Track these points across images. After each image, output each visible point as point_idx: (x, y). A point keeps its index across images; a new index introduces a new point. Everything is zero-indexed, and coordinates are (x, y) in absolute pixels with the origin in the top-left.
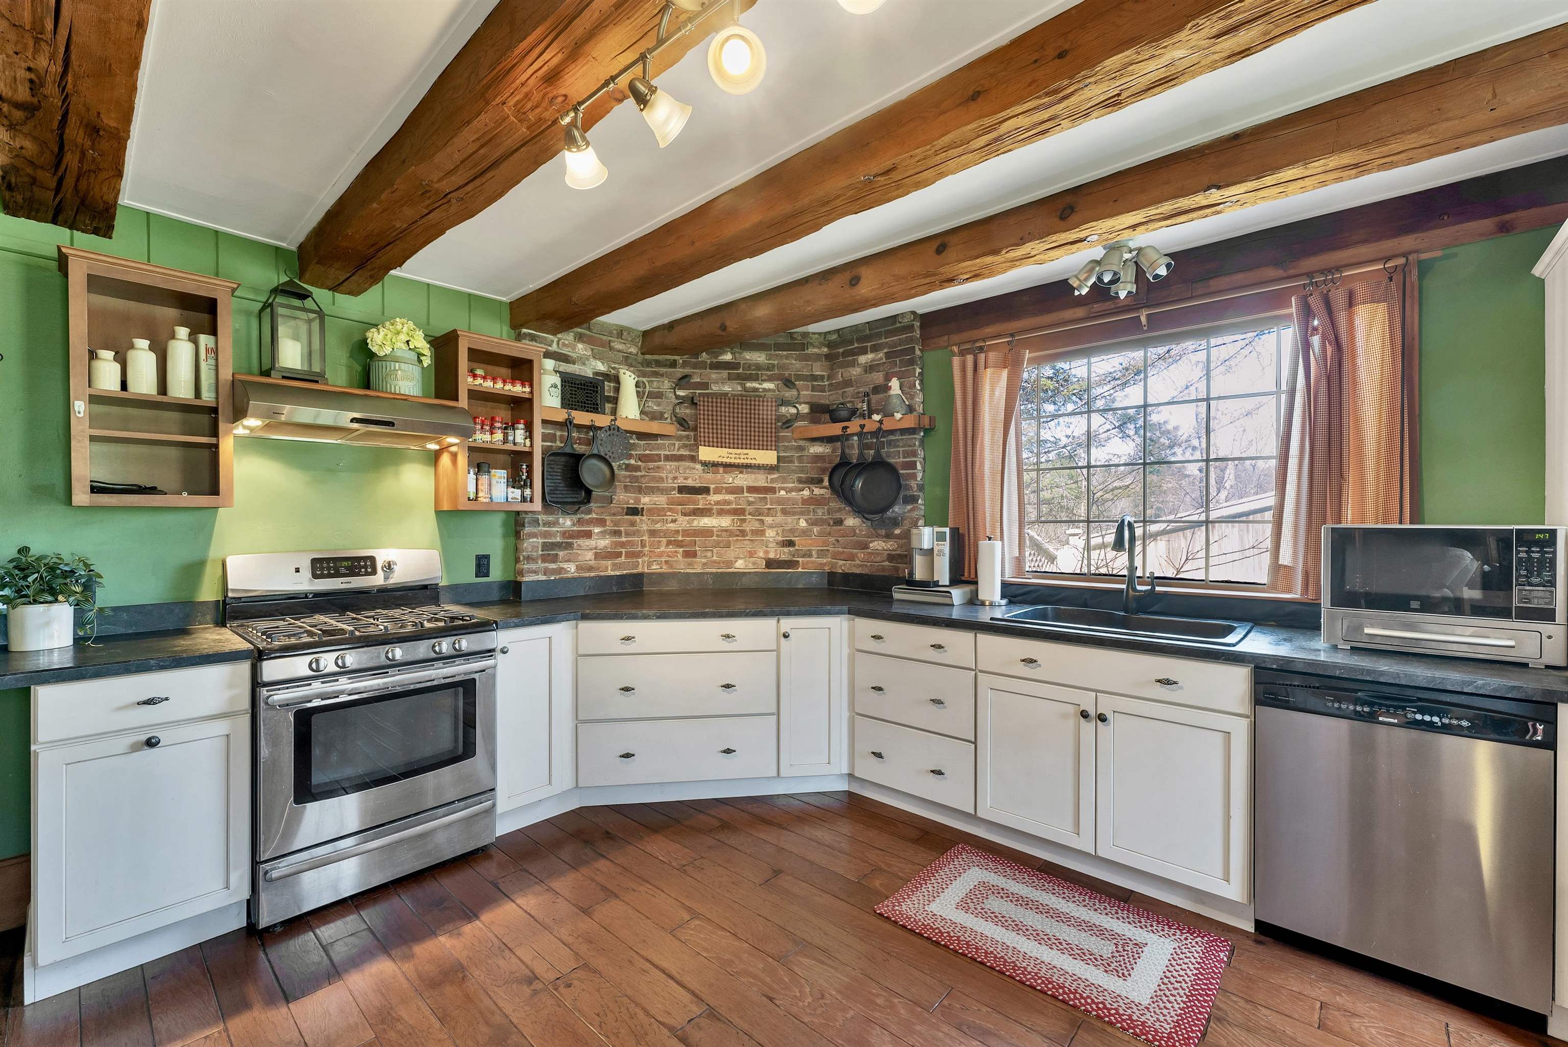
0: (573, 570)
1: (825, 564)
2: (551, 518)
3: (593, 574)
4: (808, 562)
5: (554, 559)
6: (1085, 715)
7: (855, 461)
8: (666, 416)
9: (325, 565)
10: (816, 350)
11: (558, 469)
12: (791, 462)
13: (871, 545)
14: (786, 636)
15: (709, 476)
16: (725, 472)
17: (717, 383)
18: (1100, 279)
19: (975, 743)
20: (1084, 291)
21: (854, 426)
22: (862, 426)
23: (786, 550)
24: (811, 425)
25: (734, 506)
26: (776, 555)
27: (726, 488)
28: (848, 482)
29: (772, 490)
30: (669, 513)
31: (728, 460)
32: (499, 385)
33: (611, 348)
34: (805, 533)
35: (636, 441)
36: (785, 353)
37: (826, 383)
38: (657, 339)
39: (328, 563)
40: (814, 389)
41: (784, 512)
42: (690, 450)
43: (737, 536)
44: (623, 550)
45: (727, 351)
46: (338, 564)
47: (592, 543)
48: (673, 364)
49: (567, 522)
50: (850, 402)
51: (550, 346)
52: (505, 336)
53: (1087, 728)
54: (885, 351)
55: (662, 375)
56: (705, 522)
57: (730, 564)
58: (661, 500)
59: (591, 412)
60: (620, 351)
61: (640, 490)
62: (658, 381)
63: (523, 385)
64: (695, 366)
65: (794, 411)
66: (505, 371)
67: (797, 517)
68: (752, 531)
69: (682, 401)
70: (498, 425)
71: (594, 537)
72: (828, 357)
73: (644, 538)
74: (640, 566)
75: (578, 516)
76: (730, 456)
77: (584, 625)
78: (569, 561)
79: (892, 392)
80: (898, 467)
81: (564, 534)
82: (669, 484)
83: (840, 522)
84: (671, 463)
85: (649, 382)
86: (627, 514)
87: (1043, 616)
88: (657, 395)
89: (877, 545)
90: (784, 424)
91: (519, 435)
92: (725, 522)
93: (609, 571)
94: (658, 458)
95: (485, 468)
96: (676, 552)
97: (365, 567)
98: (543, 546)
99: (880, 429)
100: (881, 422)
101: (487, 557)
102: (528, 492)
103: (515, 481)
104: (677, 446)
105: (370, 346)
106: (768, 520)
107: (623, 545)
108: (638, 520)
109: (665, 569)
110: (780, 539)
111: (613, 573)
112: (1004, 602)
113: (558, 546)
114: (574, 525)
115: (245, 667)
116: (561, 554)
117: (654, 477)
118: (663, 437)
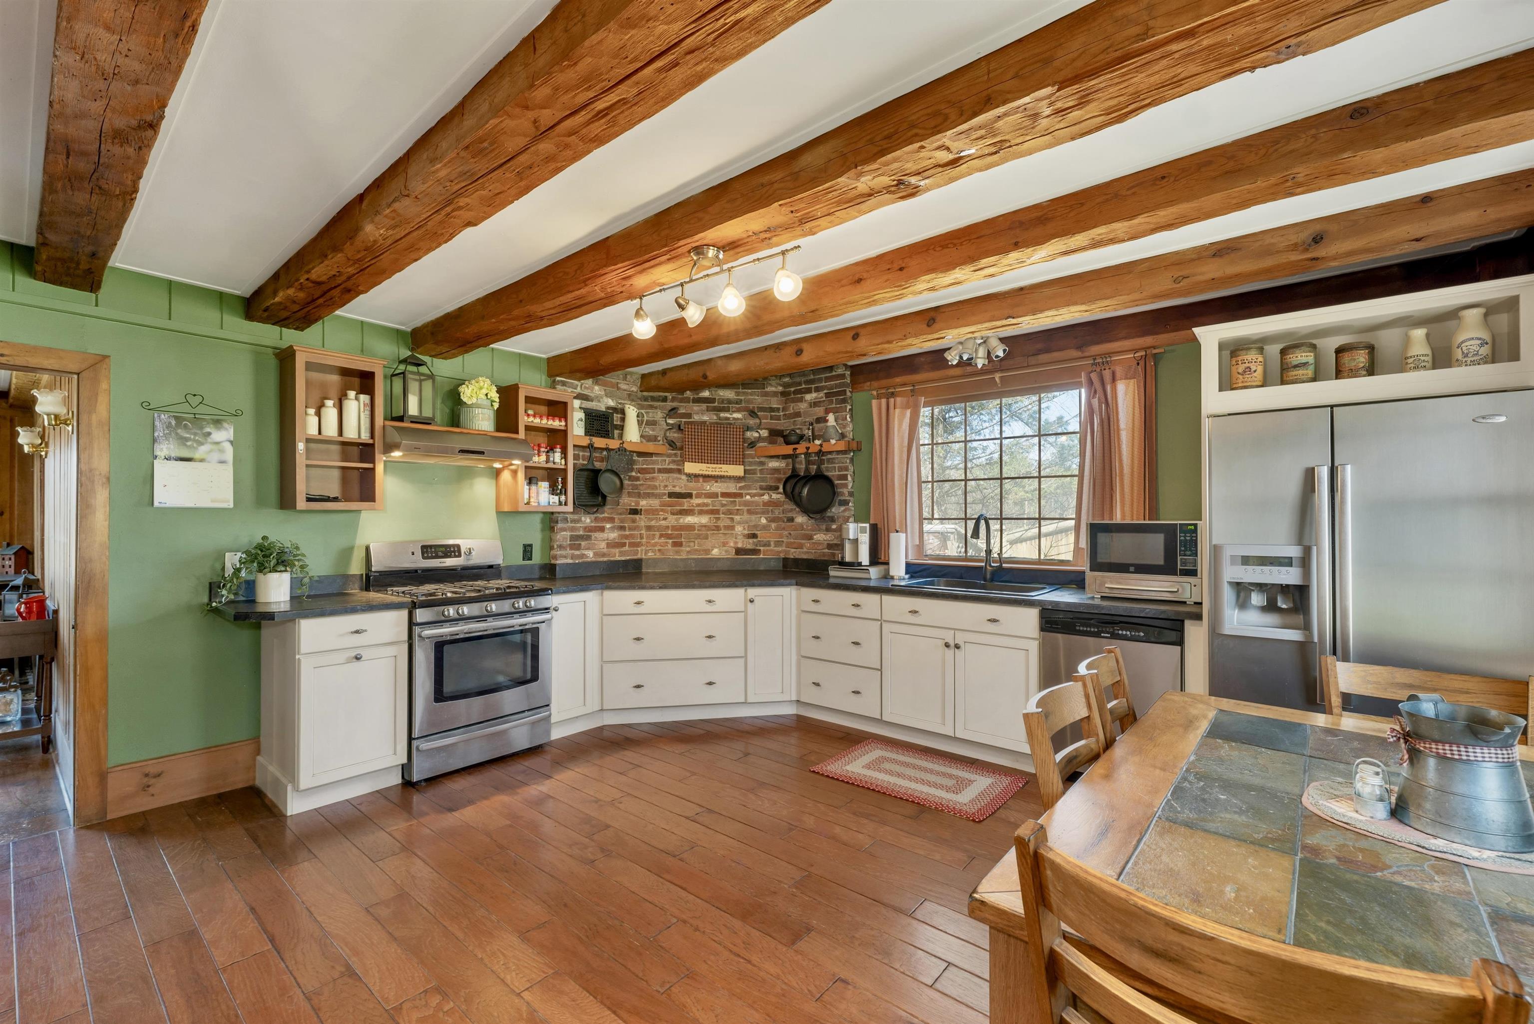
0: (591, 556)
1: (780, 552)
2: (576, 517)
3: (605, 559)
4: (767, 550)
5: (578, 547)
6: (947, 645)
7: (802, 474)
8: (659, 438)
9: (429, 550)
10: (773, 389)
11: (582, 480)
12: (755, 473)
13: (815, 537)
14: (752, 601)
15: (692, 484)
16: (704, 481)
17: (698, 413)
18: (961, 357)
19: (881, 670)
20: (955, 363)
21: (801, 448)
22: (808, 448)
23: (751, 541)
24: (770, 445)
25: (711, 508)
26: (743, 544)
27: (705, 494)
28: (797, 490)
29: (740, 495)
30: (661, 513)
31: (707, 473)
32: (544, 421)
33: (618, 388)
34: (765, 527)
35: (638, 458)
36: (750, 391)
37: (782, 414)
38: (653, 382)
39: (431, 548)
40: (772, 418)
41: (749, 512)
42: (677, 465)
43: (713, 529)
44: (627, 541)
45: (706, 390)
46: (437, 549)
47: (604, 535)
48: (665, 399)
49: (587, 520)
50: (799, 429)
51: (576, 389)
52: (543, 384)
53: (950, 653)
54: (825, 391)
55: (656, 408)
56: (690, 520)
57: (708, 551)
58: (655, 503)
59: (604, 437)
60: (625, 390)
61: (639, 495)
62: (654, 412)
63: (560, 421)
64: (682, 401)
65: (756, 435)
66: (543, 409)
67: (759, 516)
68: (725, 526)
69: (671, 427)
70: (542, 449)
71: (606, 531)
72: (783, 394)
73: (642, 532)
74: (639, 554)
75: (595, 515)
76: (708, 469)
77: (608, 594)
78: (588, 549)
79: (829, 424)
80: (833, 479)
81: (585, 528)
82: (662, 490)
83: (791, 520)
84: (663, 475)
85: (646, 413)
86: (630, 514)
87: (932, 583)
88: (652, 423)
89: (819, 537)
90: (749, 444)
91: (557, 456)
92: (704, 520)
93: (617, 557)
94: (652, 471)
95: (534, 481)
96: (667, 542)
97: (454, 552)
98: (570, 538)
99: (820, 451)
100: (821, 445)
101: (531, 546)
102: (563, 498)
103: (553, 490)
104: (668, 461)
105: (462, 398)
106: (737, 518)
107: (627, 537)
108: (638, 518)
109: (658, 555)
110: (746, 532)
111: (619, 559)
112: (907, 576)
113: (581, 537)
114: (592, 522)
115: (404, 613)
116: (583, 543)
117: (649, 485)
118: (657, 454)
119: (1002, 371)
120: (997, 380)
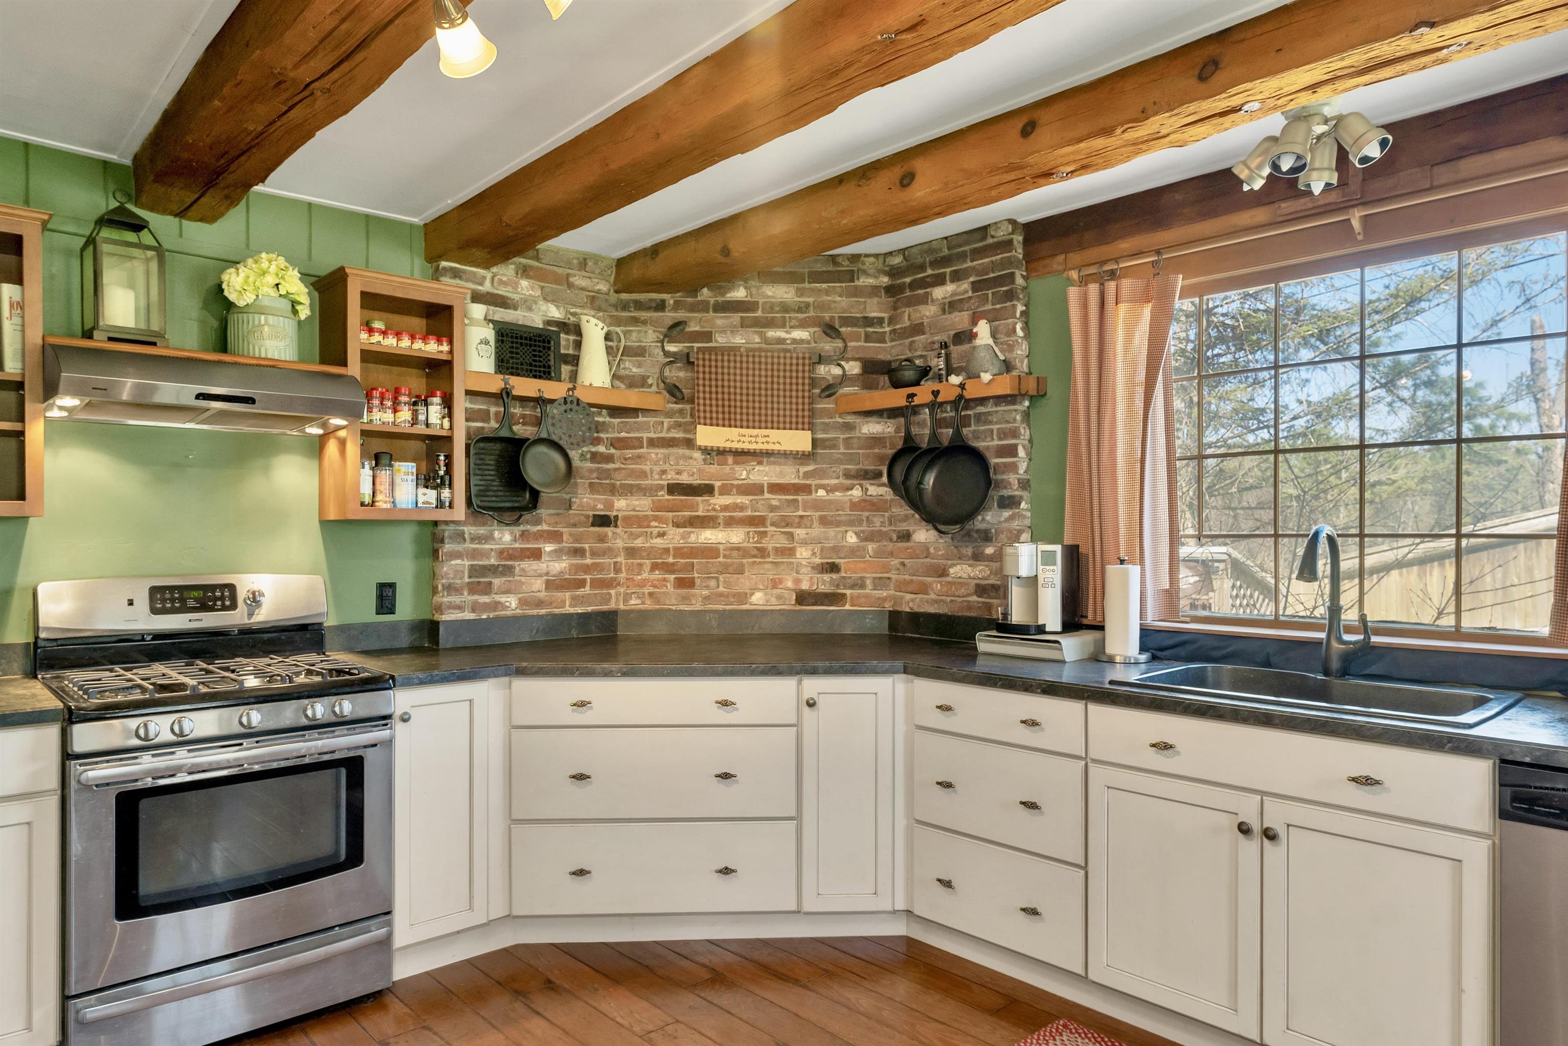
0: (514, 605)
1: (884, 599)
2: (482, 531)
3: (543, 612)
4: (859, 596)
5: (487, 589)
6: (1244, 829)
7: (924, 445)
8: (650, 381)
9: (168, 596)
10: (871, 281)
11: (491, 460)
12: (834, 447)
13: (952, 571)
14: (811, 704)
15: (713, 469)
16: (736, 463)
17: (724, 332)
18: (1275, 167)
19: (1085, 868)
20: (1258, 184)
21: (923, 393)
22: (936, 393)
23: (826, 577)
24: (865, 391)
25: (749, 513)
26: (812, 584)
27: (738, 487)
28: (914, 477)
29: (806, 489)
30: (654, 524)
31: (740, 446)
32: (405, 343)
33: (570, 286)
34: (854, 552)
35: (608, 419)
36: (824, 286)
37: (887, 329)
38: (636, 272)
39: (172, 593)
40: (868, 338)
41: (824, 521)
42: (685, 431)
43: (754, 556)
44: (588, 577)
45: (739, 286)
46: (186, 594)
47: (540, 566)
48: (661, 306)
49: (505, 537)
50: (921, 356)
51: (481, 284)
52: (417, 274)
53: (1250, 847)
54: (972, 279)
55: (644, 323)
56: (708, 536)
57: (743, 597)
58: (642, 504)
59: (540, 377)
60: (583, 289)
61: (613, 490)
62: (639, 332)
63: (439, 341)
64: (693, 308)
65: (837, 371)
66: (418, 323)
67: (843, 529)
68: (776, 550)
69: (673, 359)
70: (404, 399)
71: (545, 557)
72: (890, 290)
73: (619, 559)
74: (613, 600)
75: (522, 528)
76: (742, 439)
77: (522, 685)
78: (508, 592)
79: (978, 342)
80: (987, 454)
81: (501, 553)
82: (655, 480)
83: (906, 536)
84: (657, 450)
85: (625, 333)
86: (593, 525)
87: (1199, 679)
88: (639, 352)
89: (960, 571)
90: (823, 390)
91: (435, 412)
92: (737, 536)
93: (567, 608)
94: (638, 443)
95: (385, 460)
96: (665, 580)
97: (222, 598)
98: (470, 571)
99: (961, 397)
100: (962, 386)
102: (446, 493)
103: (428, 479)
104: (666, 425)
105: (226, 293)
106: (800, 533)
107: (587, 569)
108: (610, 534)
109: (649, 605)
110: (818, 561)
111: (572, 610)
112: (1143, 657)
113: (493, 570)
114: (515, 540)
115: (52, 732)
116: (497, 582)
117: (633, 470)
118: (646, 411)
119: (1365, 204)
120: (1356, 224)
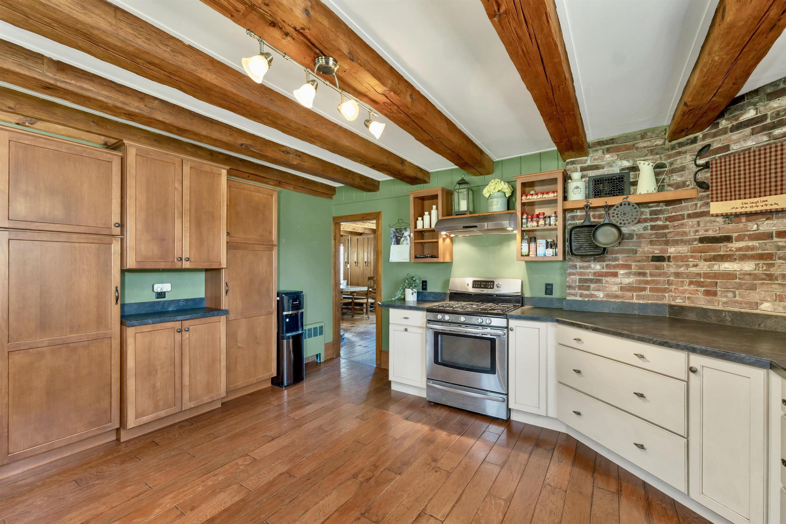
0: (602, 296)
2: (585, 264)
3: (619, 300)
5: (588, 288)
8: (687, 183)
9: (477, 283)
14: (693, 371)
15: (731, 226)
16: (749, 221)
17: (739, 141)
25: (760, 252)
27: (750, 236)
30: (690, 260)
31: (745, 210)
32: (540, 196)
33: (637, 148)
35: (665, 207)
43: (763, 279)
44: (649, 286)
45: (750, 110)
46: (481, 283)
47: (618, 280)
48: (694, 141)
49: (597, 267)
51: (585, 163)
55: (684, 153)
56: (727, 266)
57: (755, 305)
58: (683, 249)
60: (645, 147)
61: (667, 243)
62: (681, 158)
63: (553, 193)
64: (716, 135)
69: (702, 167)
70: (541, 217)
71: (619, 276)
73: (671, 278)
74: (666, 299)
76: (745, 206)
78: (599, 290)
81: (595, 274)
82: (691, 236)
84: (692, 220)
86: (652, 261)
88: (680, 170)
91: (552, 219)
92: (749, 266)
93: (634, 300)
94: (682, 217)
95: (533, 240)
96: (697, 290)
97: (490, 285)
98: (579, 280)
101: (552, 285)
104: (699, 206)
107: (647, 282)
108: (665, 265)
109: (687, 304)
111: (636, 301)
113: (591, 281)
114: (603, 268)
116: (592, 286)
117: (678, 232)
118: (686, 200)
